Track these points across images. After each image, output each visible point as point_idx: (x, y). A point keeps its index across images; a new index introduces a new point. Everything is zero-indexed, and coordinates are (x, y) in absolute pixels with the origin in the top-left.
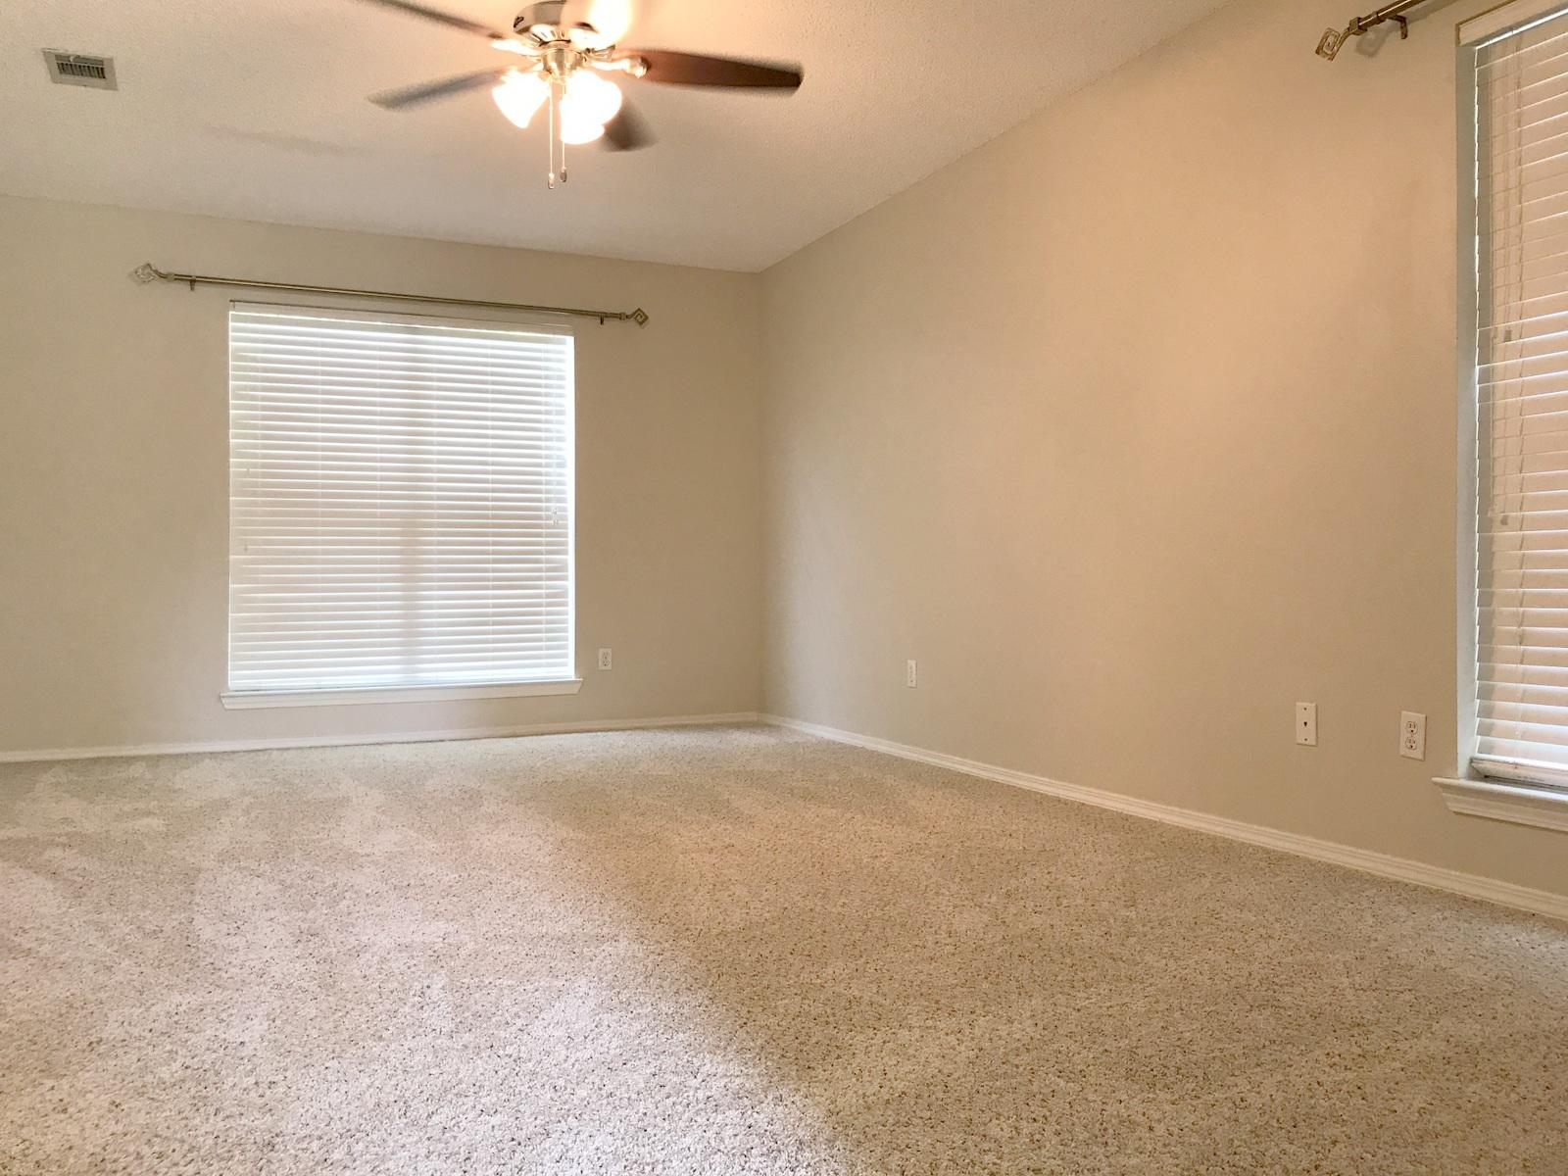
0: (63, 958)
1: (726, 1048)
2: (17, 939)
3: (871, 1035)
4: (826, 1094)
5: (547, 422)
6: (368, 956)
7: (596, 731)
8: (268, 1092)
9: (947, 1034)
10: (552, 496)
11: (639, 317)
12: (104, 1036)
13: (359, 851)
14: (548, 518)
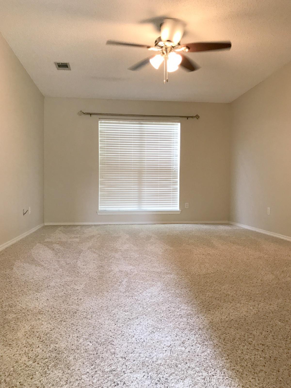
0: (48, 268)
1: (189, 303)
2: (41, 263)
3: (229, 304)
4: (211, 317)
5: (173, 145)
6: (112, 273)
7: (184, 224)
8: (79, 301)
9: (251, 306)
10: (174, 164)
11: (197, 117)
12: (51, 285)
13: (119, 248)
14: (173, 170)
